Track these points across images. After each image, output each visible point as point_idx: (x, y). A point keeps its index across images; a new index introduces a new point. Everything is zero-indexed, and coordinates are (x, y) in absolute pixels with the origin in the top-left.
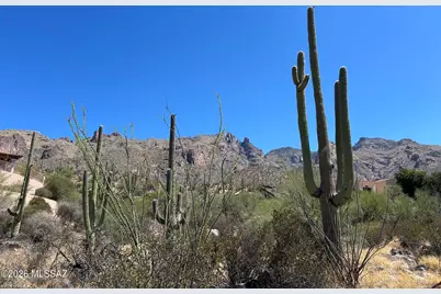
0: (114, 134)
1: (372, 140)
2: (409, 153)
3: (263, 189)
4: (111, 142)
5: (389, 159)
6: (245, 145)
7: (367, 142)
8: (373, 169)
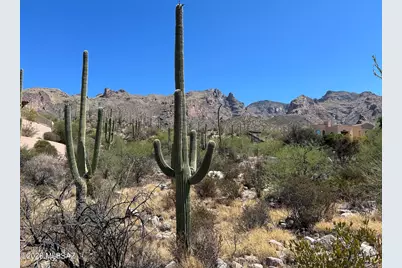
0: (121, 91)
1: (337, 93)
2: (368, 103)
3: (249, 134)
4: (119, 98)
5: (350, 108)
6: (230, 99)
7: (333, 95)
8: (336, 117)
